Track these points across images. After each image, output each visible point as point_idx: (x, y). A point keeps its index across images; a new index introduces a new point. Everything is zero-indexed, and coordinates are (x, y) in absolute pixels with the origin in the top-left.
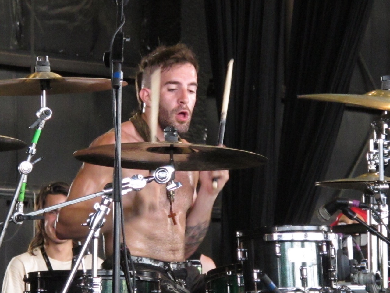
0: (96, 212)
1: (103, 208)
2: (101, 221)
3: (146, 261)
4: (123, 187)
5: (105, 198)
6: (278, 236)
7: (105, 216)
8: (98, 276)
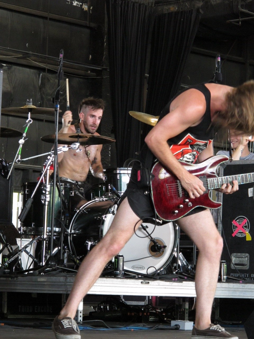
0: (49, 160)
1: (51, 158)
2: (50, 163)
3: (69, 180)
4: (58, 150)
5: (52, 154)
6: (119, 171)
7: (52, 161)
8: (49, 185)
